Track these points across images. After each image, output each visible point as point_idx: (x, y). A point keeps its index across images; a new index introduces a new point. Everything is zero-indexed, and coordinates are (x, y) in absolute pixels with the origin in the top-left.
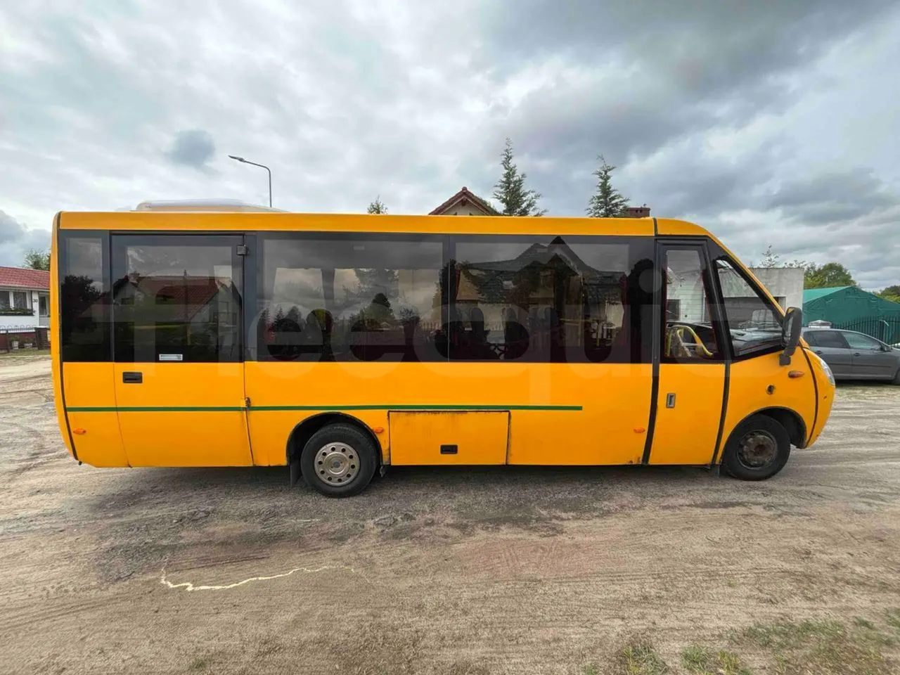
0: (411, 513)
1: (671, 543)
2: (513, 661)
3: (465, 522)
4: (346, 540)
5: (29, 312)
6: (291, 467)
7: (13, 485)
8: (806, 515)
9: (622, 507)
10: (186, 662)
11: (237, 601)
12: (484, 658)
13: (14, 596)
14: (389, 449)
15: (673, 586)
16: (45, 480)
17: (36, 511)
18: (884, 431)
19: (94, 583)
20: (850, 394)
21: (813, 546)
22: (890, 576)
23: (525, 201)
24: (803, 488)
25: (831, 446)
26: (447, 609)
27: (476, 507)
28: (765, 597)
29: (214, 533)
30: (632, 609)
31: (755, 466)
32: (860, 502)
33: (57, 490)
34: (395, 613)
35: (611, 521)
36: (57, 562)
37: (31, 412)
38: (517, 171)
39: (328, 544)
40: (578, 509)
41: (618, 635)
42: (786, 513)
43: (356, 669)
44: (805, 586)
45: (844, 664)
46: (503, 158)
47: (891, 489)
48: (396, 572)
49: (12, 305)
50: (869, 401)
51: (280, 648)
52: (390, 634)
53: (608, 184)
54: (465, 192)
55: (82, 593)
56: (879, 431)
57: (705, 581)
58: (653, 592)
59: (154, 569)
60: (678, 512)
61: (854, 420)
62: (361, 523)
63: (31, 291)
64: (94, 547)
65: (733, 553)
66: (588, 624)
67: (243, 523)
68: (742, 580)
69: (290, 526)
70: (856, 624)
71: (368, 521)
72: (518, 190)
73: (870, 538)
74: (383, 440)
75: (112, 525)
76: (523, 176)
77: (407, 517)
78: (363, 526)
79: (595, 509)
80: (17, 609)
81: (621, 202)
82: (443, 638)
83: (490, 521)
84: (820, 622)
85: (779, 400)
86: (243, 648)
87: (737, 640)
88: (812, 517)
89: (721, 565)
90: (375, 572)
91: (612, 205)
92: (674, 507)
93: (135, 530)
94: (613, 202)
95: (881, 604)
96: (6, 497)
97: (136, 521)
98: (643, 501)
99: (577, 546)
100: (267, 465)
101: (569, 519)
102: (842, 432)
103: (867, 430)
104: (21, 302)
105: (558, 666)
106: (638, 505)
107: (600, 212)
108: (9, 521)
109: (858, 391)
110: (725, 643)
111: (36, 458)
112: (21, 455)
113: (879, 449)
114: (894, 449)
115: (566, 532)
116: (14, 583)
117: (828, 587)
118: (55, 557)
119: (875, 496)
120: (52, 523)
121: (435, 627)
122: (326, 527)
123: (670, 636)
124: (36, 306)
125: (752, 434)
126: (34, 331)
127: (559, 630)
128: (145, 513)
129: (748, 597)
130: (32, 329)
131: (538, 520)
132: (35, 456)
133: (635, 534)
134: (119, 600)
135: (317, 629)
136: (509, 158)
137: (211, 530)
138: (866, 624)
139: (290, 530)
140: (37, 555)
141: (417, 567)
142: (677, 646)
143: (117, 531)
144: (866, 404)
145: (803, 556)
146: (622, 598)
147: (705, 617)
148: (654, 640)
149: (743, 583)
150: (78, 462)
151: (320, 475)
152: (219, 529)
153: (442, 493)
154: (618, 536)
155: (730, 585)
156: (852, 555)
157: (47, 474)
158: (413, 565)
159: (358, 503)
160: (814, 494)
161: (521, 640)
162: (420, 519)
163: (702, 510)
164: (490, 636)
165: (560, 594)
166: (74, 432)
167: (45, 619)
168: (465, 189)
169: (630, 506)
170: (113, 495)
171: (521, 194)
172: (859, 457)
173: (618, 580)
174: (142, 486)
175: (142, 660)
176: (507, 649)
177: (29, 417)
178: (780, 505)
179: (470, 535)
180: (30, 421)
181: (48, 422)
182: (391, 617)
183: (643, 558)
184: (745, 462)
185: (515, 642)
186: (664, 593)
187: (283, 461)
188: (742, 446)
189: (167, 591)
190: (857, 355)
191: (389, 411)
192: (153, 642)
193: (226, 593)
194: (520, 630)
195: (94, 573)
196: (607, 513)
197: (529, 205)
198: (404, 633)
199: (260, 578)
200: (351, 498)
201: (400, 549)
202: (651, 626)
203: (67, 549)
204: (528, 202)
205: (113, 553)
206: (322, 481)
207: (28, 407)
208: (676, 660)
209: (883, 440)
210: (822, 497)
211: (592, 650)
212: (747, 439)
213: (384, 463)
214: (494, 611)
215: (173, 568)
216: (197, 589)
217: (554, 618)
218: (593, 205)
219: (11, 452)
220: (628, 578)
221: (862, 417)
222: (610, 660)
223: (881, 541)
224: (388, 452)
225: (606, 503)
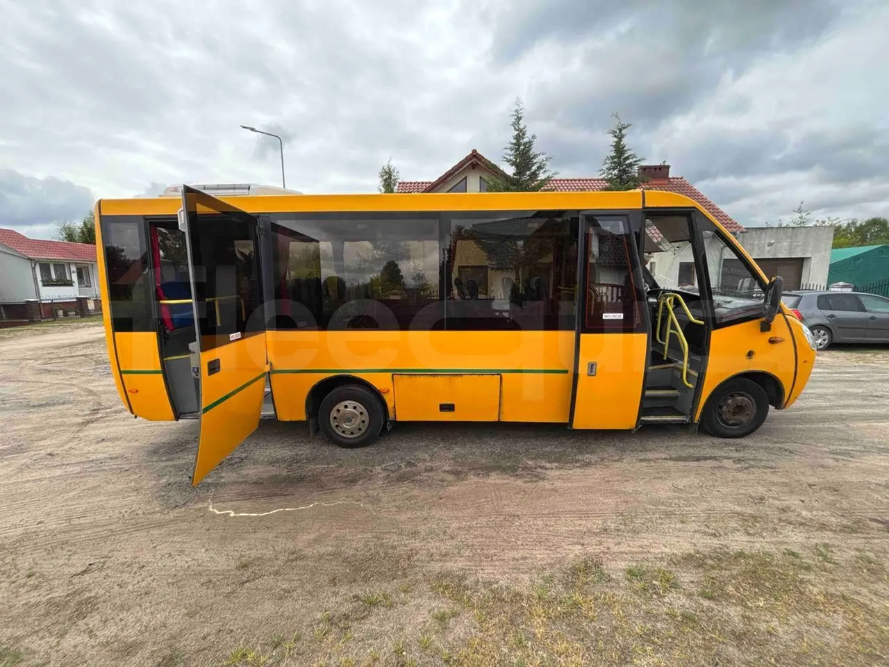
0: (413, 461)
1: (639, 489)
2: (486, 571)
3: (460, 469)
4: (357, 482)
5: (69, 283)
6: (310, 421)
7: (81, 435)
8: (771, 468)
9: (602, 459)
10: (233, 564)
11: (269, 524)
12: (463, 569)
13: (98, 517)
14: (395, 407)
15: (632, 521)
16: (106, 431)
17: (105, 455)
18: (878, 394)
19: (157, 509)
20: (859, 357)
21: (769, 494)
22: (833, 519)
23: (536, 163)
24: (777, 445)
25: (819, 408)
26: (438, 535)
27: (471, 457)
28: (710, 531)
29: (248, 474)
30: (592, 538)
31: (733, 425)
32: (828, 458)
33: (117, 439)
34: (395, 537)
35: (589, 471)
36: (127, 493)
37: (84, 374)
38: (527, 132)
39: (342, 485)
40: (561, 460)
41: (576, 556)
42: (753, 467)
43: (362, 573)
44: (750, 524)
45: (762, 582)
46: (513, 119)
47: (865, 447)
48: (398, 507)
49: (54, 276)
50: (875, 365)
51: (304, 558)
52: (390, 551)
53: (622, 143)
54: (475, 155)
55: (149, 516)
56: (874, 394)
57: (662, 519)
58: (613, 526)
59: (203, 500)
60: (652, 464)
61: (852, 383)
62: (370, 468)
63: (69, 263)
64: (154, 482)
65: (693, 498)
66: (553, 548)
67: (271, 468)
68: (693, 519)
69: (310, 470)
70: (784, 554)
71: (377, 467)
72: (529, 151)
73: (825, 488)
74: (388, 398)
75: (166, 467)
76: (534, 137)
77: (409, 464)
78: (372, 471)
79: (578, 461)
80: (101, 526)
81: (636, 161)
82: (432, 555)
83: (481, 468)
84: (753, 551)
85: (758, 364)
86: (276, 556)
87: (676, 561)
88: (777, 470)
89: (679, 507)
90: (381, 507)
91: (626, 165)
92: (649, 460)
93: (185, 470)
94: (627, 162)
95: (813, 540)
96: (78, 444)
97: (184, 464)
98: (622, 455)
99: (555, 490)
100: (289, 420)
101: (552, 469)
102: (835, 395)
103: (863, 393)
104: (61, 273)
105: (523, 576)
106: (618, 458)
107: (613, 173)
108: (84, 462)
109: (869, 355)
110: (665, 564)
111: (96, 413)
112: (83, 411)
113: (866, 411)
114: (883, 411)
115: (548, 479)
116: (96, 508)
117: (771, 525)
118: (125, 489)
119: (846, 453)
120: (118, 465)
121: (426, 547)
122: (341, 470)
123: (620, 557)
124: (75, 277)
125: (732, 396)
126: (75, 300)
127: (528, 551)
128: (191, 458)
129: (695, 532)
130: (73, 298)
131: (524, 469)
132: (95, 411)
133: (609, 481)
134: (178, 521)
135: (332, 546)
136: (519, 119)
137: (244, 472)
138: (793, 554)
139: (310, 474)
140: (110, 488)
141: (415, 503)
142: (623, 564)
143: (170, 472)
144: (872, 367)
145: (757, 501)
146: (585, 530)
147: (654, 545)
148: (604, 560)
149: (694, 521)
150: (134, 416)
151: (335, 429)
152: (251, 471)
153: (441, 445)
154: (593, 483)
155: (682, 522)
156: (803, 501)
157: (108, 426)
158: (412, 502)
159: (368, 453)
160: (786, 450)
161: (494, 558)
162: (421, 466)
163: (675, 462)
164: (471, 554)
165: (533, 526)
166: (129, 391)
167: (123, 534)
168: (474, 151)
169: (610, 458)
170: (164, 443)
171: (532, 156)
172: (841, 418)
173: (585, 517)
174: (186, 437)
175: (200, 561)
176: (483, 563)
177: (84, 379)
178: (750, 460)
179: (462, 480)
180: (84, 382)
181: (102, 383)
182: (393, 539)
183: (611, 501)
184: (724, 421)
185: (490, 559)
186: (622, 527)
187: (303, 417)
188: (721, 407)
189: (214, 516)
190: (873, 318)
191: (393, 374)
192: (207, 550)
193: (261, 519)
194: (495, 551)
195: (157, 502)
196: (588, 464)
197: (539, 168)
198: (401, 550)
199: (287, 509)
200: (362, 449)
201: (402, 489)
202: (606, 550)
203: (133, 484)
204: (538, 165)
205: (170, 487)
206: (337, 434)
207: (81, 370)
208: (620, 574)
209: (874, 403)
210: (792, 453)
211: (552, 565)
212: (727, 400)
213: (390, 419)
214: (476, 537)
215: (216, 499)
216: (237, 515)
217: (525, 543)
218: (607, 166)
219: (74, 408)
220: (593, 515)
221: (863, 381)
222: (564, 573)
223: (836, 491)
224: (393, 410)
225: (587, 455)
